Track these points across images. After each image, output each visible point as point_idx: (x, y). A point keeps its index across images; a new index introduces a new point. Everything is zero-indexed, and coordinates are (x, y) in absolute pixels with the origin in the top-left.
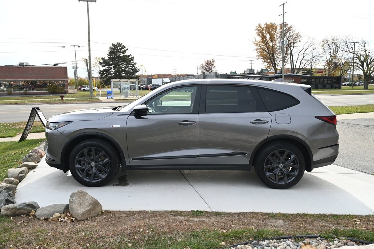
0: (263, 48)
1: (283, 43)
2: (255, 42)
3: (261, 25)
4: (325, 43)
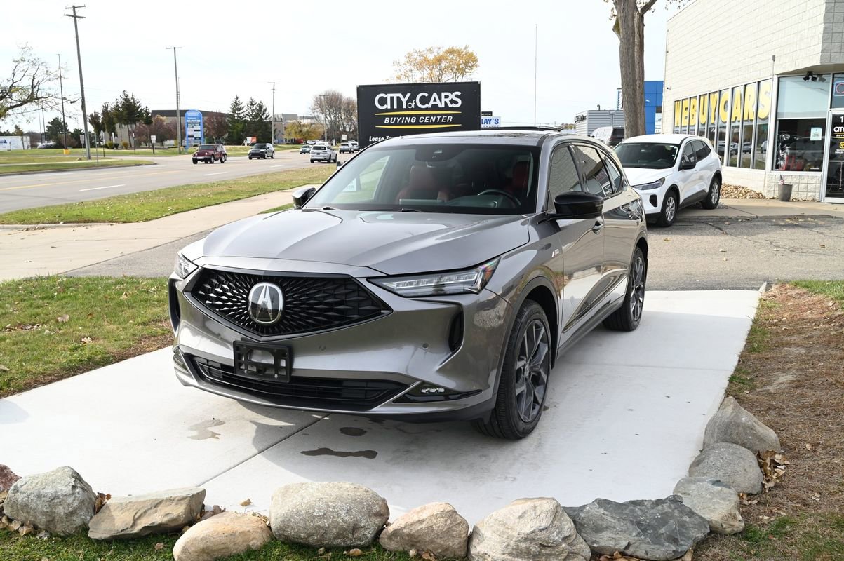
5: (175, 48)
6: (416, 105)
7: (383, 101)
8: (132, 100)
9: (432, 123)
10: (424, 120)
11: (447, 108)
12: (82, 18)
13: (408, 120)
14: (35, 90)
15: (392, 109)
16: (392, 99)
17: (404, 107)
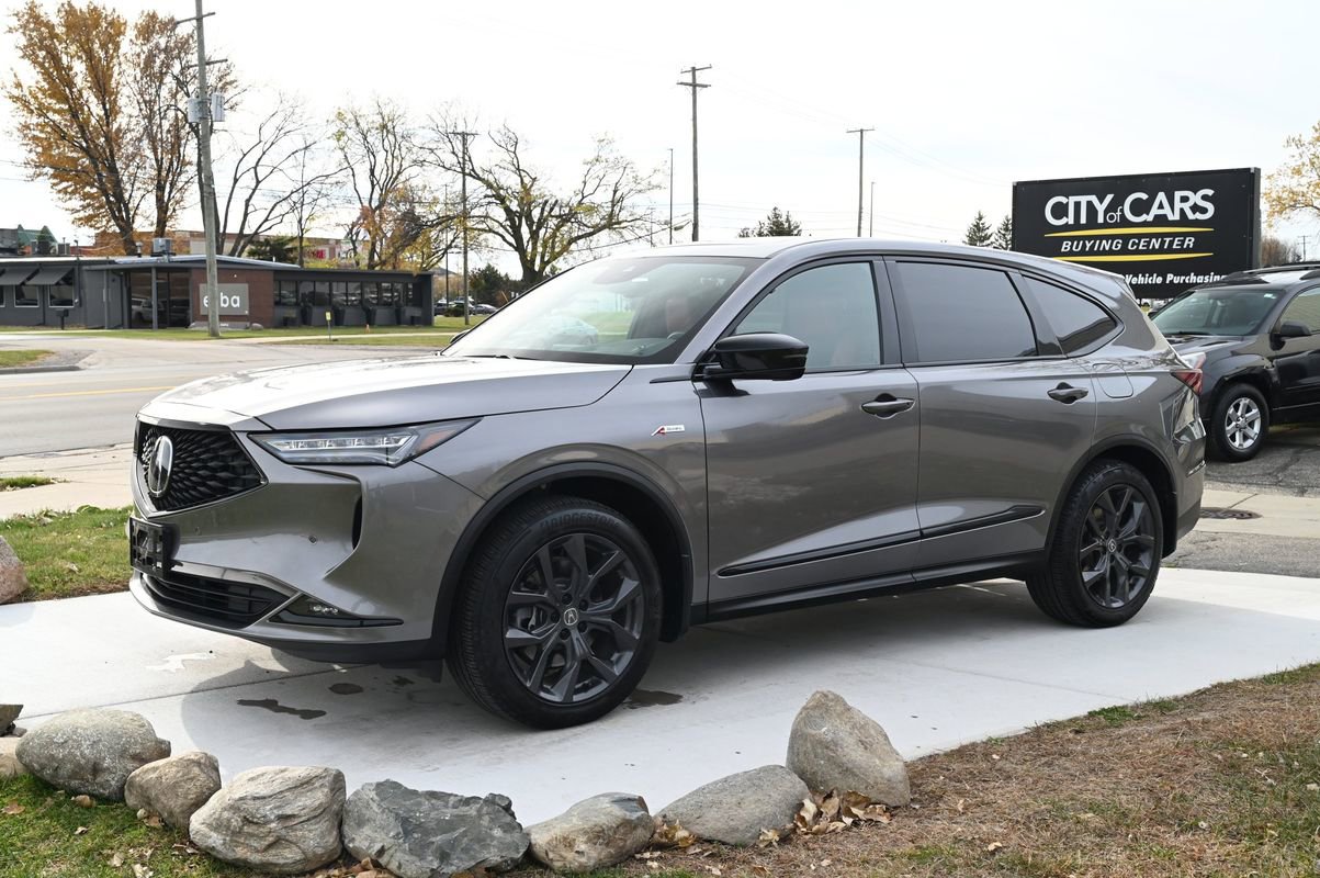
0: (56, 127)
1: (201, 110)
2: (16, 92)
3: (41, 11)
4: (346, 125)
5: (862, 131)
6: (1123, 216)
7: (1060, 211)
8: (786, 225)
9: (1154, 251)
10: (1138, 245)
11: (1184, 220)
12: (706, 86)
13: (1106, 245)
14: (617, 209)
15: (1077, 226)
16: (1078, 205)
17: (1101, 220)
